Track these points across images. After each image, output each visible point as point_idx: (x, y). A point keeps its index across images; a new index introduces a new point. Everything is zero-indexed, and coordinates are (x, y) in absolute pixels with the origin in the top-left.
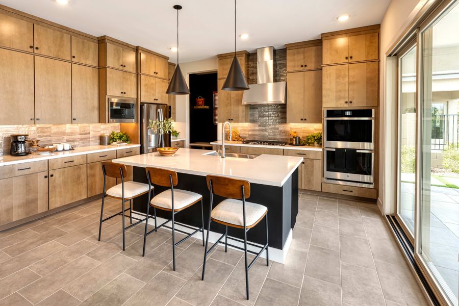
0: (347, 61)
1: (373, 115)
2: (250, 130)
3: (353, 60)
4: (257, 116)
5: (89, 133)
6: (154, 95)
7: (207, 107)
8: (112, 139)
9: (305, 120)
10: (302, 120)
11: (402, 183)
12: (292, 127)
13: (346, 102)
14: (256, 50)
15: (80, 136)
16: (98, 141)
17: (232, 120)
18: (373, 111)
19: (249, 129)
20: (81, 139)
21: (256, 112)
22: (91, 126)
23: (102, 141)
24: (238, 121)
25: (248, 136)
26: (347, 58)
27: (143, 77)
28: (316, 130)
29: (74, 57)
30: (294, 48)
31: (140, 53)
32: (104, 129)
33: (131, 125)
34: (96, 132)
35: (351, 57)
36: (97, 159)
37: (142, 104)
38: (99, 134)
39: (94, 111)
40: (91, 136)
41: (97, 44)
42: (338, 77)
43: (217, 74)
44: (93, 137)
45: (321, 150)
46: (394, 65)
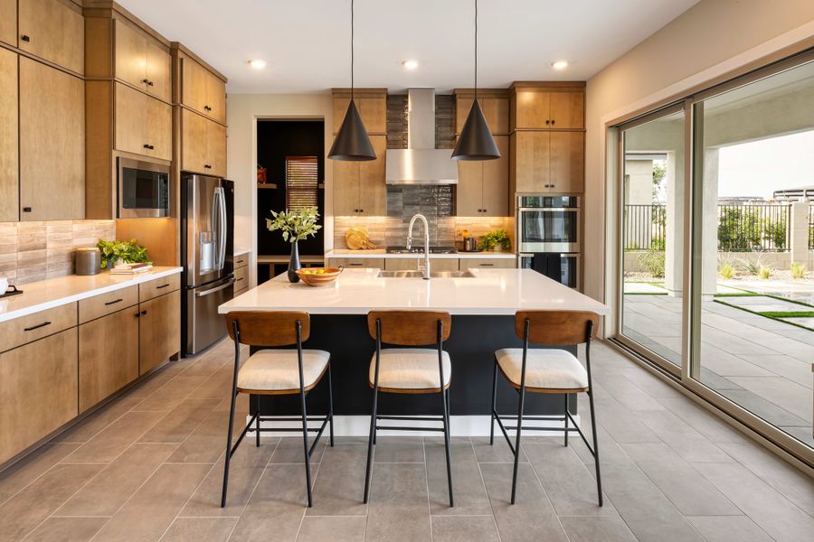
0: (548, 127)
1: (578, 205)
2: (388, 229)
3: (555, 126)
4: (400, 204)
5: (45, 247)
6: (204, 156)
7: (273, 186)
8: (107, 259)
9: (485, 211)
10: (480, 211)
11: (625, 296)
12: (457, 222)
13: (547, 186)
14: (407, 90)
15: (20, 256)
16: (67, 266)
17: (362, 211)
18: (578, 198)
19: (387, 226)
20: (24, 264)
21: (400, 196)
22: (49, 228)
23: (77, 263)
24: (372, 214)
25: (383, 239)
26: (548, 122)
27: (186, 113)
28: (493, 226)
29: (26, 39)
30: (468, 96)
31: (182, 60)
32: (81, 235)
33: (155, 224)
34: (60, 242)
35: (553, 122)
36: (101, 310)
37: (186, 176)
38: (69, 248)
39: (73, 188)
40: (49, 252)
41: (82, 18)
42: (537, 148)
43: (323, 123)
44: (55, 256)
45: (514, 256)
46: (616, 140)
